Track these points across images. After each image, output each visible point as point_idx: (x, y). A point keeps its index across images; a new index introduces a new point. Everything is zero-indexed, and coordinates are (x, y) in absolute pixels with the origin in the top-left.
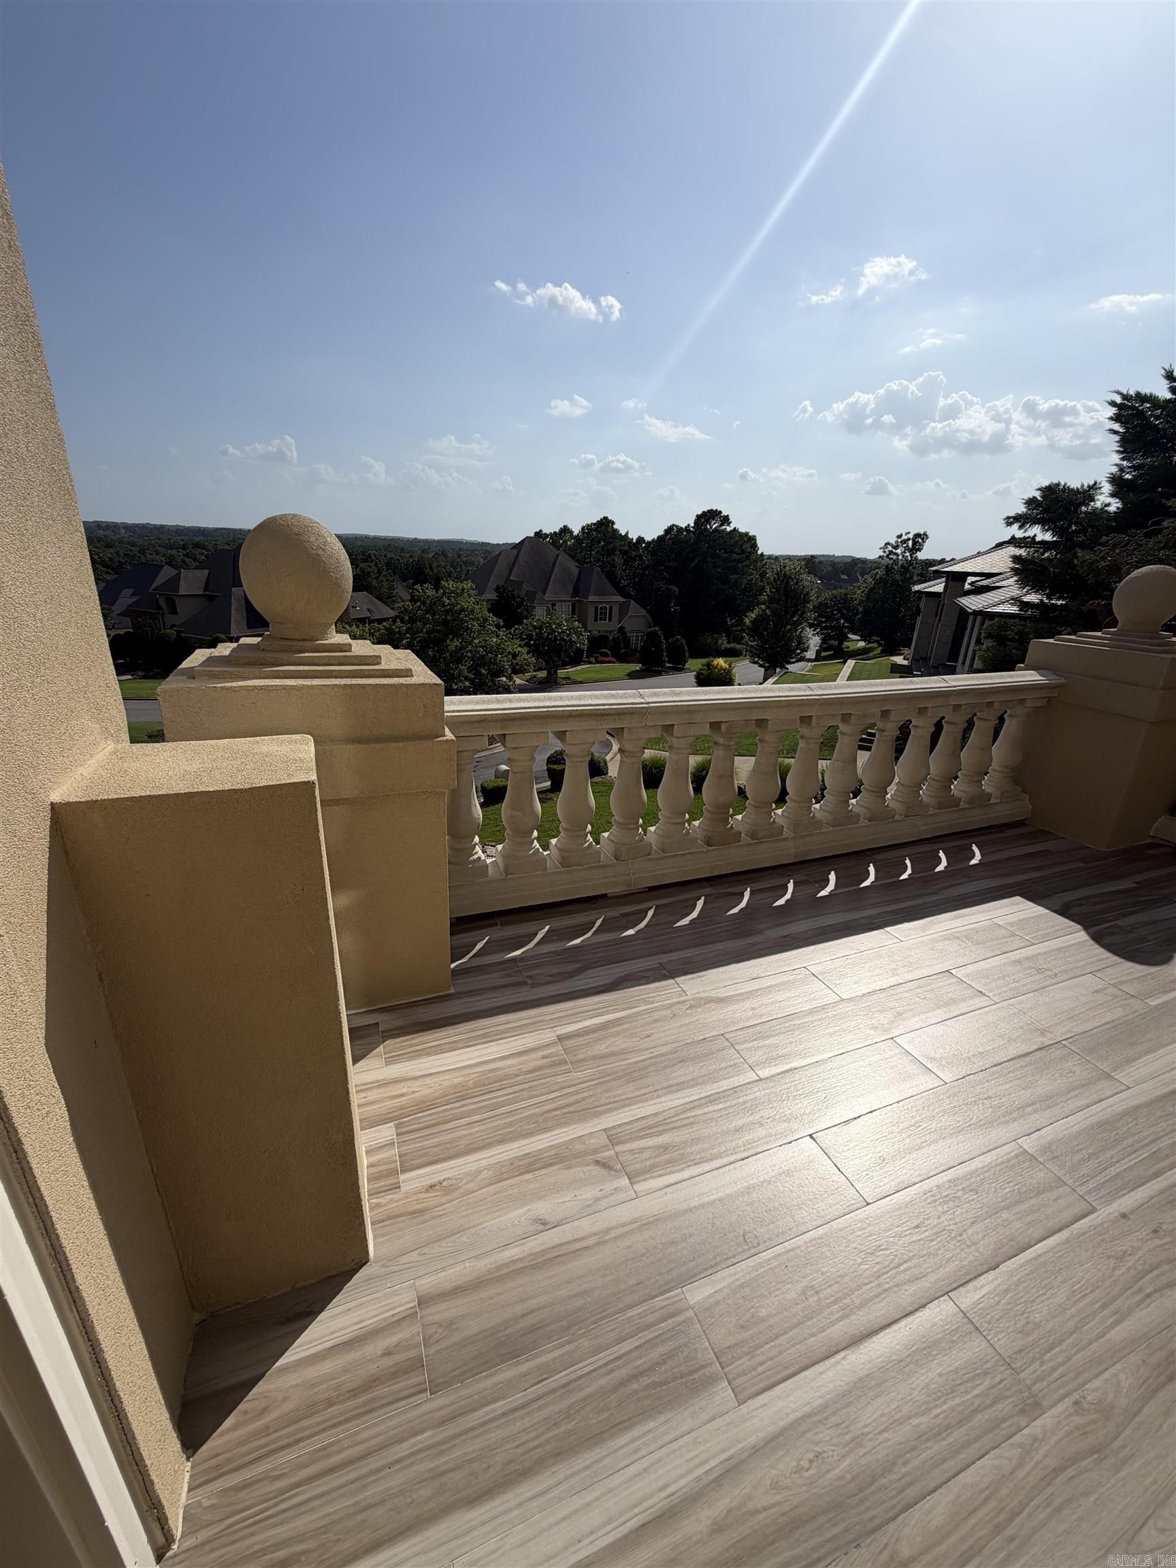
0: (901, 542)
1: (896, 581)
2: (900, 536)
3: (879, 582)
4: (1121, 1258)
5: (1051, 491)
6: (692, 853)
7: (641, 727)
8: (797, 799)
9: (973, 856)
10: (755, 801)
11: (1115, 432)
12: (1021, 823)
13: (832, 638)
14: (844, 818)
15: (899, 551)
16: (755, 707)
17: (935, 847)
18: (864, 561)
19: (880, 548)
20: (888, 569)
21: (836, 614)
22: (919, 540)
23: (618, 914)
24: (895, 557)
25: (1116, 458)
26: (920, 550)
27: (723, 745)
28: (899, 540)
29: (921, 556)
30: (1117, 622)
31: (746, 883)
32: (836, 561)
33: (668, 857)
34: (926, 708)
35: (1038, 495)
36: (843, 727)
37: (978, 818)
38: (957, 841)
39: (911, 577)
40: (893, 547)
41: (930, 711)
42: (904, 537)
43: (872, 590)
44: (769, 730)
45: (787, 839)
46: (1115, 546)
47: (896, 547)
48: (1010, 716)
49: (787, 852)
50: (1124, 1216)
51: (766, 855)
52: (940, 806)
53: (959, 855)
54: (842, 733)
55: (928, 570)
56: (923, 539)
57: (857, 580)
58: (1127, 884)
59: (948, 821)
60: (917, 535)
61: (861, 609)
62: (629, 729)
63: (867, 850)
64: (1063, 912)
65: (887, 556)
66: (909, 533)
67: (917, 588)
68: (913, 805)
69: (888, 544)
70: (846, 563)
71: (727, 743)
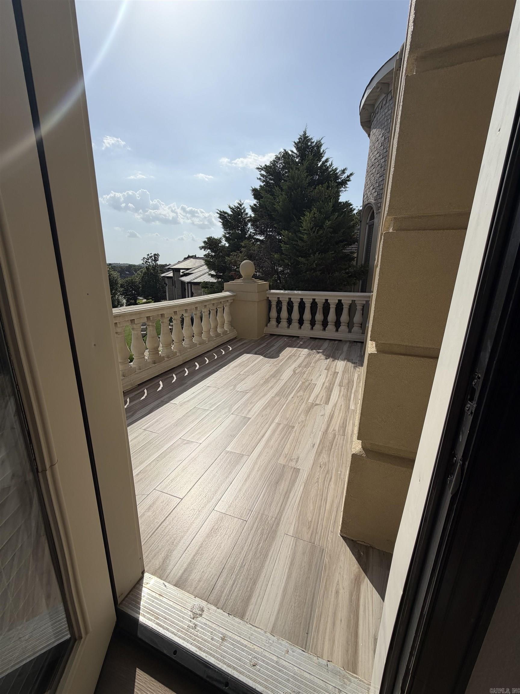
0: (150, 257)
1: (152, 273)
2: (148, 255)
3: (145, 273)
4: (295, 403)
5: (210, 239)
6: (150, 368)
7: (123, 321)
8: (178, 341)
9: (230, 348)
10: (165, 345)
11: (221, 222)
12: (236, 338)
13: (131, 299)
14: (193, 345)
15: (150, 261)
16: (160, 309)
17: (219, 349)
18: (134, 266)
19: (142, 260)
20: (147, 268)
21: (130, 289)
22: (156, 257)
23: (133, 395)
24: (149, 264)
25: (223, 230)
26: (158, 260)
27: (151, 325)
28: (149, 256)
29: (159, 263)
30: (242, 276)
31: (173, 373)
32: (122, 266)
33: (142, 371)
34: (206, 305)
35: (206, 240)
36: (185, 315)
37: (226, 339)
38: (223, 345)
39: (157, 271)
40: (146, 259)
41: (207, 306)
42: (150, 255)
43: (143, 277)
44: (165, 317)
45: (178, 356)
46: (234, 255)
47: (148, 259)
48: (225, 306)
49: (179, 360)
50: (292, 397)
51: (173, 363)
52: (216, 336)
53: (226, 349)
54: (185, 317)
55: (164, 268)
56: (158, 256)
57: (133, 274)
58: (265, 345)
59: (220, 341)
60: (155, 255)
61: (140, 286)
62: (119, 323)
63: (202, 354)
64: (256, 354)
65: (145, 263)
66: (151, 254)
67: (163, 275)
68: (210, 338)
69: (144, 258)
70: (127, 267)
71: (152, 324)
